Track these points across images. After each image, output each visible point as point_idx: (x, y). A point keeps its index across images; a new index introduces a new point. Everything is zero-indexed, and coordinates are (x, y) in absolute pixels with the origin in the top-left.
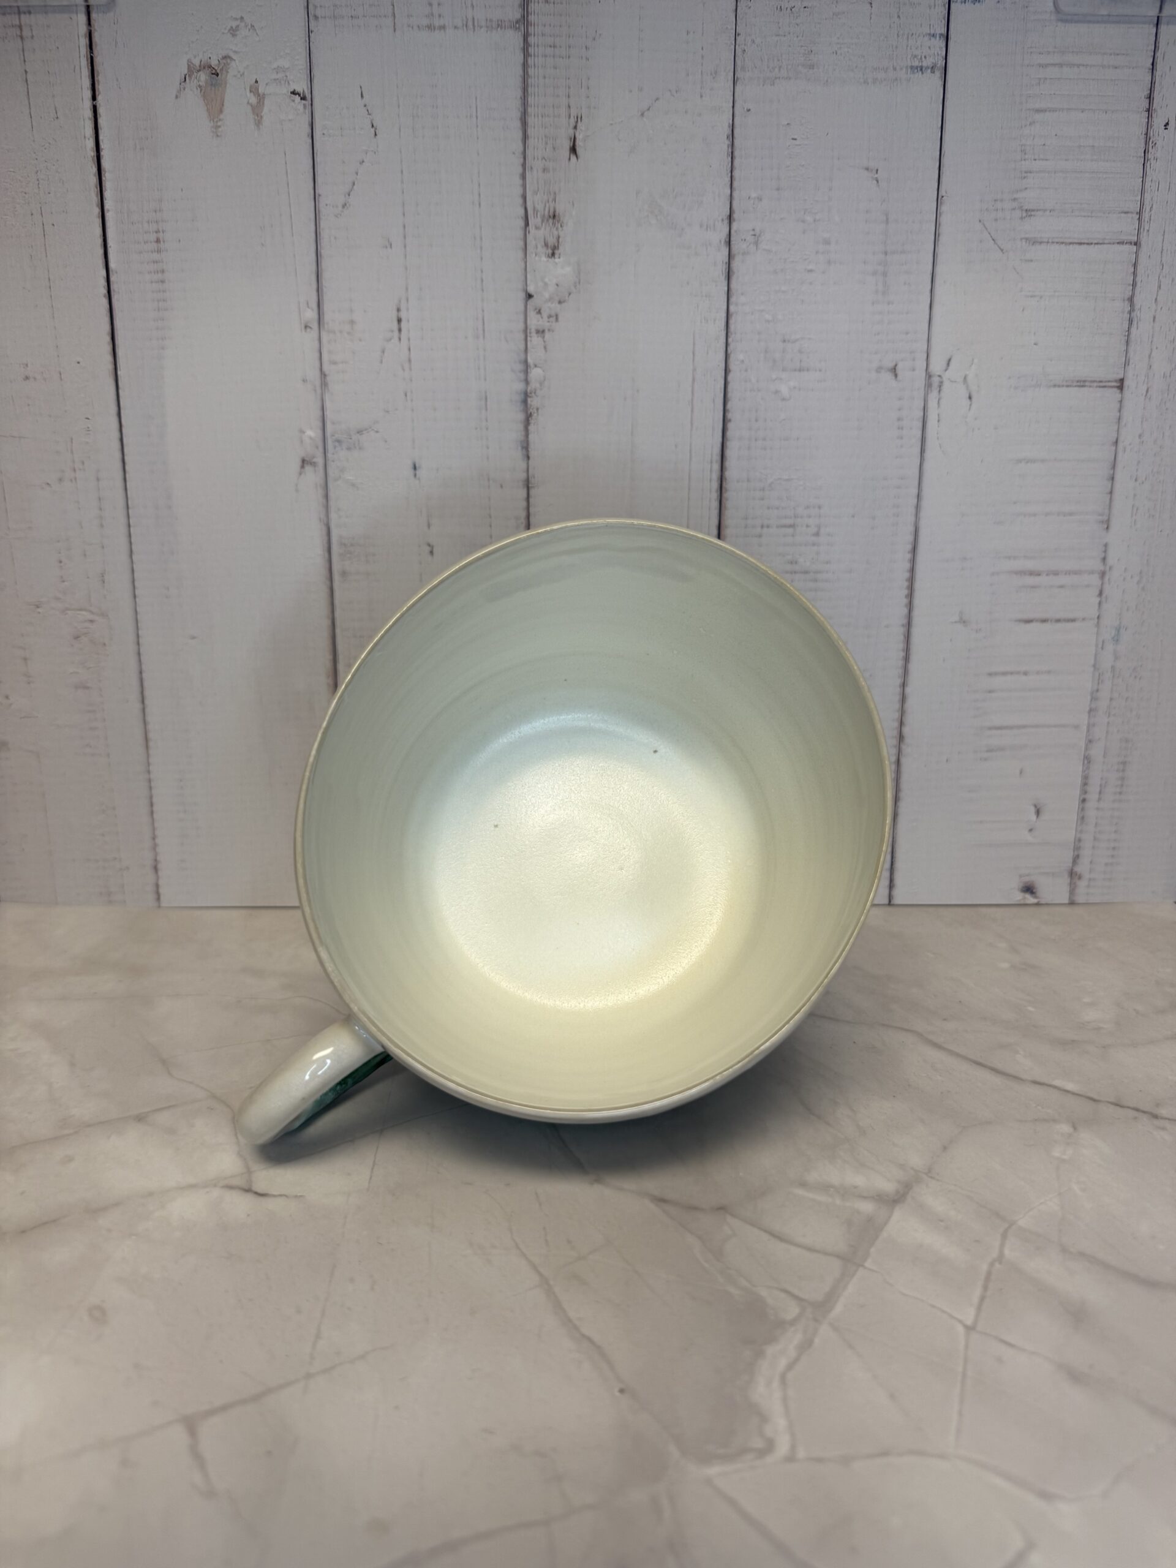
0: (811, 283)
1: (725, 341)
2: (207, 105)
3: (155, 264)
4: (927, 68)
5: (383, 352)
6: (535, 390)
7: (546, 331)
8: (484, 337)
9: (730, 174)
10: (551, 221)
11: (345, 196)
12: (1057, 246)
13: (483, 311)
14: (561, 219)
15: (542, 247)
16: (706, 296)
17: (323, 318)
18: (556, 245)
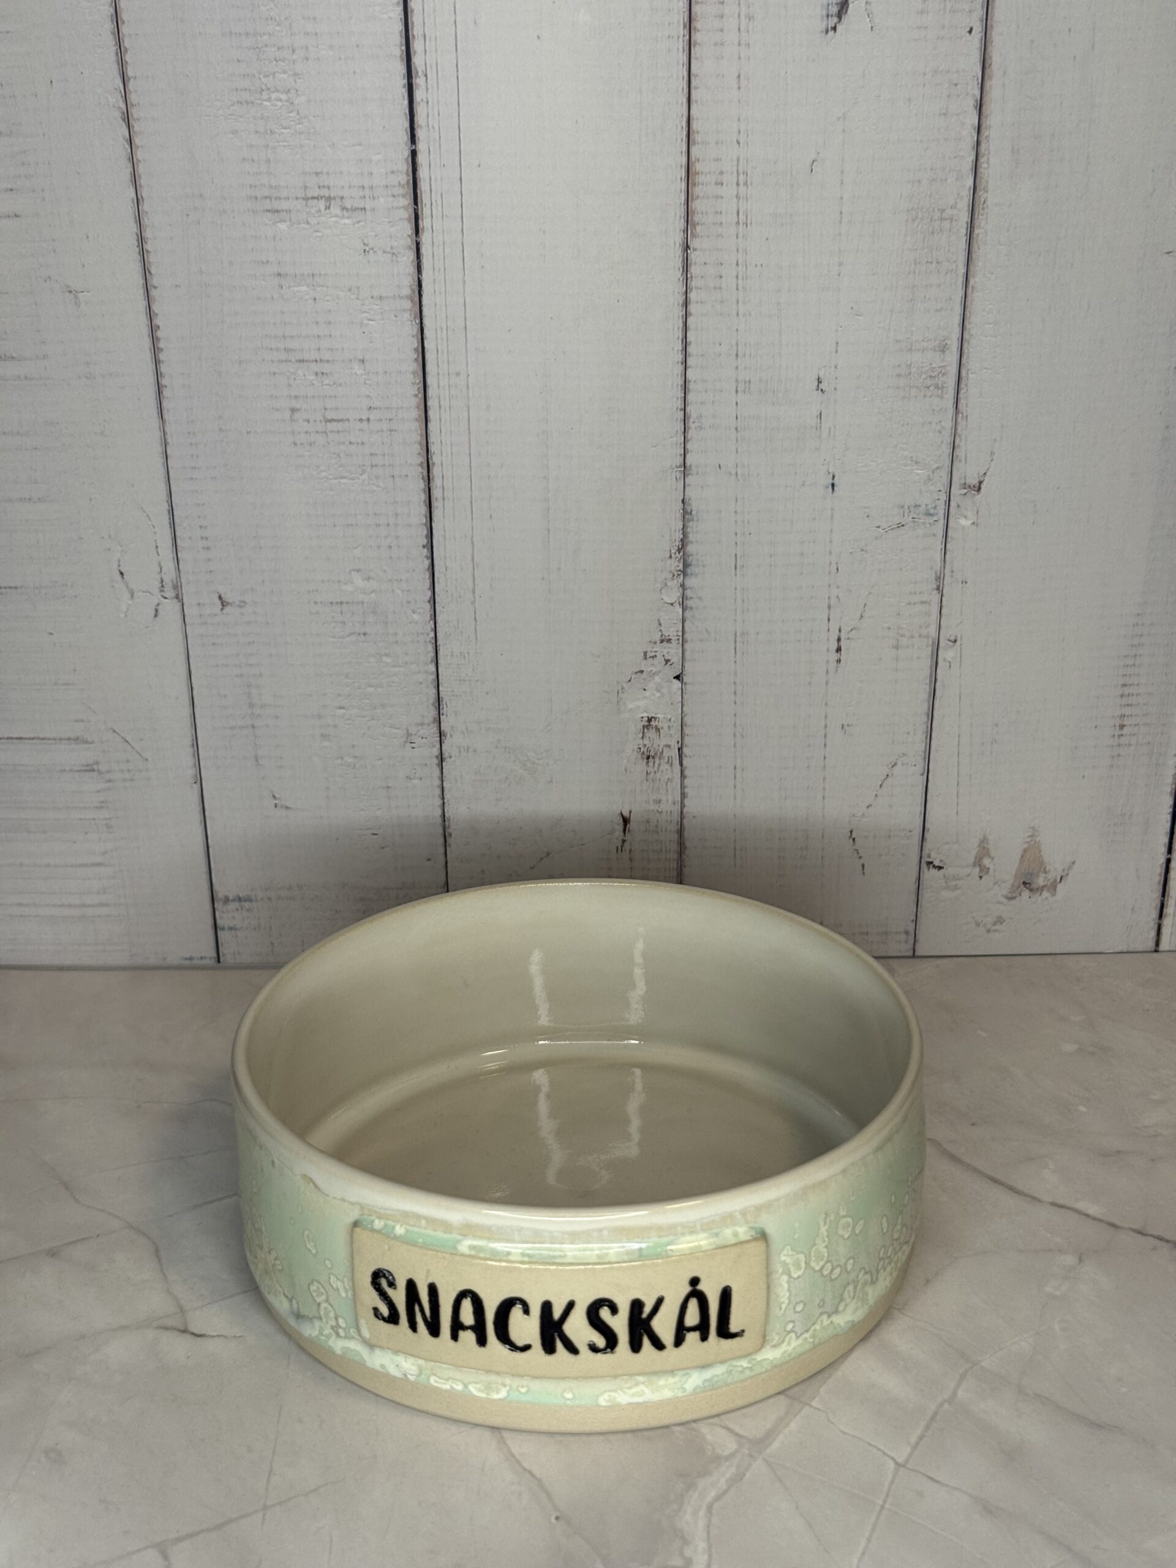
0: (339, 695)
1: (438, 634)
2: (1041, 856)
3: (1130, 703)
4: (234, 900)
5: (862, 616)
6: (673, 579)
7: (658, 642)
8: (736, 634)
9: (445, 801)
10: (652, 754)
11: (892, 774)
12: (48, 735)
13: (735, 662)
14: (640, 756)
15: (662, 728)
16: (464, 681)
17: (932, 651)
18: (646, 730)
